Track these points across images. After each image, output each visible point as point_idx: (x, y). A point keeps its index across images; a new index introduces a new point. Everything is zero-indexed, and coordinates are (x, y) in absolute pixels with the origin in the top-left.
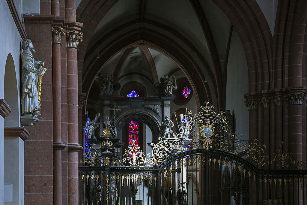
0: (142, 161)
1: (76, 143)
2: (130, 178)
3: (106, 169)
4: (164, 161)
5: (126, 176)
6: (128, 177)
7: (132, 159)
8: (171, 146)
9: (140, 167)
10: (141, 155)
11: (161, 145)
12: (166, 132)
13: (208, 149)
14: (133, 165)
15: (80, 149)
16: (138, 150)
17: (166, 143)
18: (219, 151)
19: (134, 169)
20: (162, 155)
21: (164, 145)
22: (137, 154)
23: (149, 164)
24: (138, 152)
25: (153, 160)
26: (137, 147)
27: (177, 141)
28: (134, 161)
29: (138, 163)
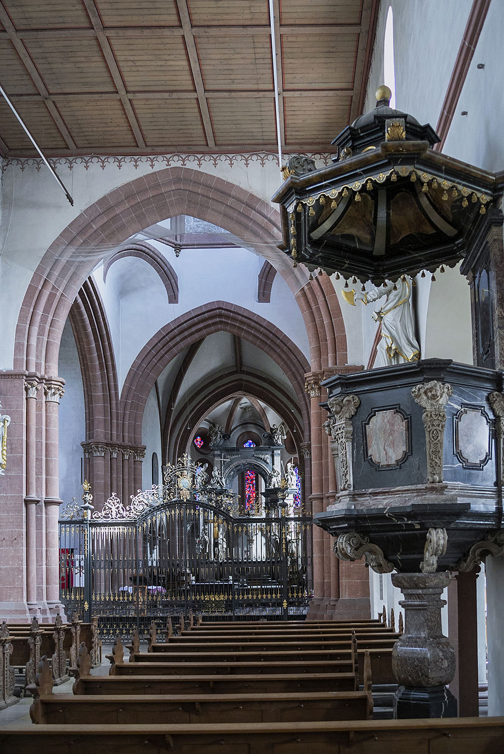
0: (121, 514)
2: (109, 531)
4: (143, 513)
7: (112, 512)
8: (150, 499)
9: (120, 520)
10: (120, 507)
11: (140, 497)
12: (273, 482)
13: (185, 500)
14: (113, 518)
16: (118, 503)
17: (145, 496)
18: (196, 501)
19: (114, 522)
20: (141, 508)
21: (144, 498)
22: (116, 506)
23: (128, 517)
24: (118, 505)
25: (133, 513)
26: (117, 499)
27: (156, 493)
28: (114, 514)
29: (118, 516)
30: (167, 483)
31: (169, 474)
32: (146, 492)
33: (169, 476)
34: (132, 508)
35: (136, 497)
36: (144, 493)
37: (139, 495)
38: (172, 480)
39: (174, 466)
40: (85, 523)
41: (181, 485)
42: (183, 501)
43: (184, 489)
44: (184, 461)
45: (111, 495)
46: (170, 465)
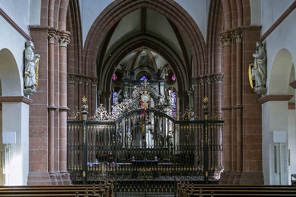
0: (106, 117)
1: (65, 106)
2: (99, 127)
3: (84, 122)
4: (119, 117)
5: (96, 126)
6: (97, 127)
7: (100, 116)
8: (124, 108)
9: (105, 120)
10: (106, 113)
11: (118, 107)
13: (146, 109)
14: (101, 120)
15: (67, 110)
16: (104, 110)
17: (121, 106)
18: (152, 110)
19: (102, 122)
20: (118, 113)
21: (120, 107)
22: (103, 113)
23: (110, 119)
24: (104, 112)
25: (113, 116)
26: (103, 108)
27: (128, 104)
28: (102, 117)
29: (104, 118)
30: (134, 98)
31: (135, 93)
32: (121, 104)
33: (136, 94)
34: (113, 113)
35: (115, 107)
36: (120, 104)
37: (117, 105)
38: (137, 97)
39: (138, 88)
40: (84, 123)
41: (143, 100)
42: (144, 109)
43: (145, 102)
44: (145, 85)
45: (100, 106)
46: (136, 87)
